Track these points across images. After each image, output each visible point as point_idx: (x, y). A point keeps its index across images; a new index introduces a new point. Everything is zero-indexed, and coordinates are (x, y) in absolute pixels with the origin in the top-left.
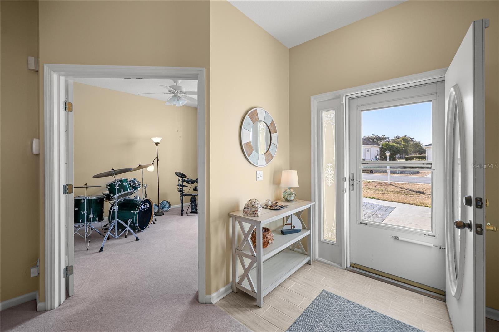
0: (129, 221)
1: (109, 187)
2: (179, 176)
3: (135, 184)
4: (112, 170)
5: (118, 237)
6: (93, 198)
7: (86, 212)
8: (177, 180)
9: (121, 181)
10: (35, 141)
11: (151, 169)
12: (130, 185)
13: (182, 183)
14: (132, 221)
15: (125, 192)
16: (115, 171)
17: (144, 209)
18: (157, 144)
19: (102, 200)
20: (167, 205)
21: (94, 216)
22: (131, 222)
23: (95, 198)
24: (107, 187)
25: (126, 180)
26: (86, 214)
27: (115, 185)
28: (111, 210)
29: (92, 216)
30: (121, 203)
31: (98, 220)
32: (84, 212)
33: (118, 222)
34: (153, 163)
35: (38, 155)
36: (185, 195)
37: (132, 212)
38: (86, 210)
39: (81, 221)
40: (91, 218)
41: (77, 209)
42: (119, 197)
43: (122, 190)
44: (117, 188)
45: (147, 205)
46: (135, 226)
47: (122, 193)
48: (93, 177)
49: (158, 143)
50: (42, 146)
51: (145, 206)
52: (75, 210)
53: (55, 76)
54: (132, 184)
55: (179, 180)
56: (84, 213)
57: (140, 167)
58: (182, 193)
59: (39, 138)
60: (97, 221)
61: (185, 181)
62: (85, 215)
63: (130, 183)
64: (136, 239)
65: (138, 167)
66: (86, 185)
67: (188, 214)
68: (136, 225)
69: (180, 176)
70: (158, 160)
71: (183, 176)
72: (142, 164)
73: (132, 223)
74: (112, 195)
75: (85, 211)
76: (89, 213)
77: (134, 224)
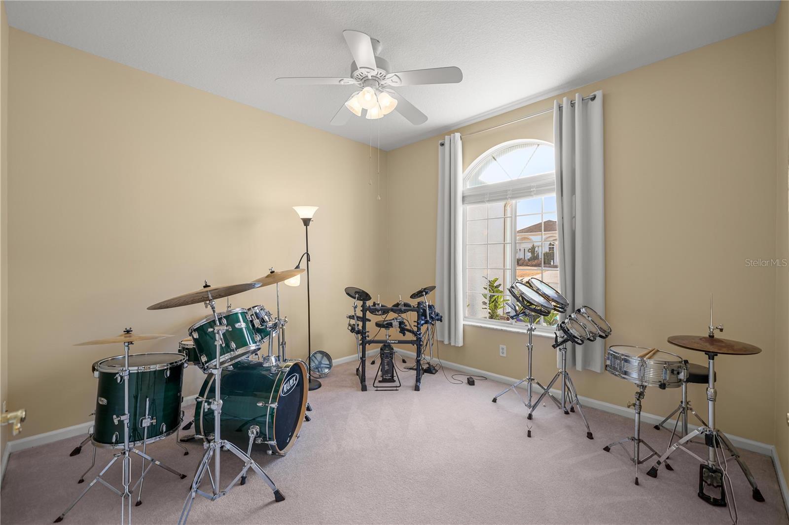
0: (253, 433)
1: (196, 335)
2: (355, 298)
3: (263, 321)
4: (206, 286)
7: (126, 419)
8: (351, 306)
9: (231, 319)
11: (295, 281)
12: (253, 325)
13: (364, 314)
14: (258, 430)
15: (240, 351)
17: (288, 391)
18: (306, 222)
19: (177, 371)
20: (325, 361)
21: (154, 422)
22: (257, 432)
23: (156, 367)
24: (191, 334)
25: (243, 315)
26: (126, 422)
27: (213, 330)
28: (201, 400)
29: (147, 422)
31: (164, 430)
32: (123, 418)
33: (223, 449)
34: (298, 267)
36: (370, 342)
37: (260, 404)
38: (126, 411)
39: (114, 440)
40: (144, 428)
41: (104, 401)
43: (233, 345)
44: (219, 342)
45: (294, 378)
46: (268, 444)
47: (233, 353)
48: (148, 309)
49: (309, 220)
51: (291, 381)
52: (101, 403)
54: (257, 323)
55: (355, 307)
56: (121, 423)
57: (273, 278)
58: (363, 338)
60: (161, 433)
61: (369, 309)
62: (123, 425)
63: (252, 321)
64: (274, 496)
65: (268, 276)
66: (128, 332)
67: (377, 387)
68: (270, 442)
69: (357, 296)
70: (308, 260)
71: (363, 296)
72: (278, 270)
73: (259, 437)
75: (124, 414)
76: (136, 417)
77: (265, 439)
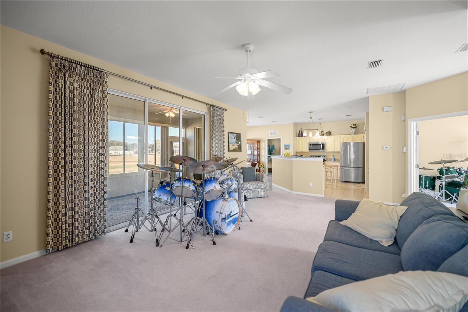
1: (439, 171)
3: (461, 170)
4: (442, 160)
5: (445, 200)
6: (428, 176)
7: (424, 182)
9: (449, 168)
10: (405, 148)
15: (451, 175)
16: (444, 161)
19: (434, 179)
21: (429, 186)
22: (456, 195)
23: (430, 176)
25: (453, 168)
26: (424, 183)
27: (443, 169)
28: (441, 185)
29: (427, 186)
30: (449, 182)
33: (445, 192)
35: (405, 153)
37: (457, 188)
39: (421, 187)
42: (446, 178)
43: (449, 173)
44: (444, 171)
47: (449, 175)
48: (428, 164)
50: (407, 150)
53: (412, 123)
54: (458, 170)
59: (406, 147)
60: (431, 189)
63: (456, 170)
66: (424, 167)
74: (441, 176)
76: (426, 184)
